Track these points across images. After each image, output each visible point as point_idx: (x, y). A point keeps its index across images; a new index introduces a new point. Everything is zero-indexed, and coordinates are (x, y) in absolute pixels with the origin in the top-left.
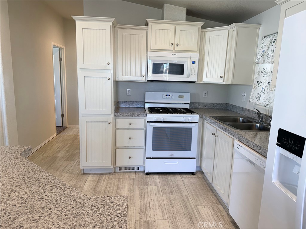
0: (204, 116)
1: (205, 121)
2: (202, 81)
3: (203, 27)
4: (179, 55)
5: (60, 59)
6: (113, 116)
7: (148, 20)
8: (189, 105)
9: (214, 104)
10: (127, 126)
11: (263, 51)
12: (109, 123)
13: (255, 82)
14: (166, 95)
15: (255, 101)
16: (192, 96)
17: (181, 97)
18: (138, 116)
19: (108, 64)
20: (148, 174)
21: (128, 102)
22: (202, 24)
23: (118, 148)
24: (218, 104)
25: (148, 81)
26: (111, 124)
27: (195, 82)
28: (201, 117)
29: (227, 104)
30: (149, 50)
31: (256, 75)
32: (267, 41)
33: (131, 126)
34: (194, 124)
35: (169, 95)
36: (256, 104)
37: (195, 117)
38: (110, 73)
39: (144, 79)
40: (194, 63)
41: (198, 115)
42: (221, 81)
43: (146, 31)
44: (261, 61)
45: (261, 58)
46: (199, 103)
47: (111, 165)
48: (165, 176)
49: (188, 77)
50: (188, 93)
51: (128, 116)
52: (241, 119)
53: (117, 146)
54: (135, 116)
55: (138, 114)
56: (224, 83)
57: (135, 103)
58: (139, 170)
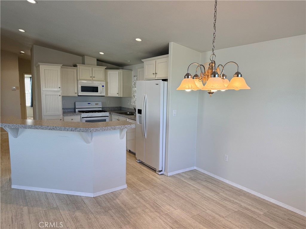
0: (111, 113)
1: (112, 115)
2: (108, 95)
3: (106, 69)
4: (95, 82)
6: (62, 115)
7: (77, 64)
8: (101, 108)
9: (114, 107)
11: (134, 83)
12: (61, 120)
13: (133, 96)
14: (88, 104)
15: (133, 104)
16: (103, 103)
17: (96, 104)
18: (76, 115)
21: (64, 108)
22: (106, 67)
24: (116, 107)
25: (78, 96)
27: (104, 96)
28: (110, 114)
29: (121, 107)
30: (78, 79)
31: (133, 93)
32: (135, 78)
34: (107, 117)
35: (90, 104)
36: (134, 106)
37: (107, 114)
38: (60, 93)
39: (76, 95)
40: (103, 86)
41: (108, 113)
42: (117, 96)
43: (76, 70)
44: (134, 87)
45: (134, 85)
46: (106, 107)
49: (101, 93)
50: (100, 102)
52: (128, 113)
54: (74, 115)
56: (119, 96)
57: (68, 109)
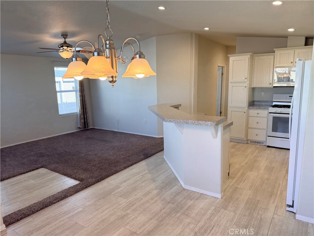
5: (222, 74)
6: (247, 108)
7: (275, 49)
10: (256, 115)
12: (244, 112)
18: (263, 109)
19: (246, 78)
20: (268, 147)
21: (261, 101)
23: (250, 128)
25: (274, 87)
26: (245, 113)
30: (275, 67)
33: (258, 115)
35: (292, 96)
38: (247, 84)
39: (271, 86)
43: (273, 56)
47: (244, 137)
48: (281, 149)
51: (257, 109)
53: (249, 127)
54: (261, 109)
55: (263, 108)
57: (266, 102)
58: (264, 145)
